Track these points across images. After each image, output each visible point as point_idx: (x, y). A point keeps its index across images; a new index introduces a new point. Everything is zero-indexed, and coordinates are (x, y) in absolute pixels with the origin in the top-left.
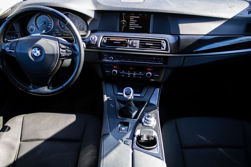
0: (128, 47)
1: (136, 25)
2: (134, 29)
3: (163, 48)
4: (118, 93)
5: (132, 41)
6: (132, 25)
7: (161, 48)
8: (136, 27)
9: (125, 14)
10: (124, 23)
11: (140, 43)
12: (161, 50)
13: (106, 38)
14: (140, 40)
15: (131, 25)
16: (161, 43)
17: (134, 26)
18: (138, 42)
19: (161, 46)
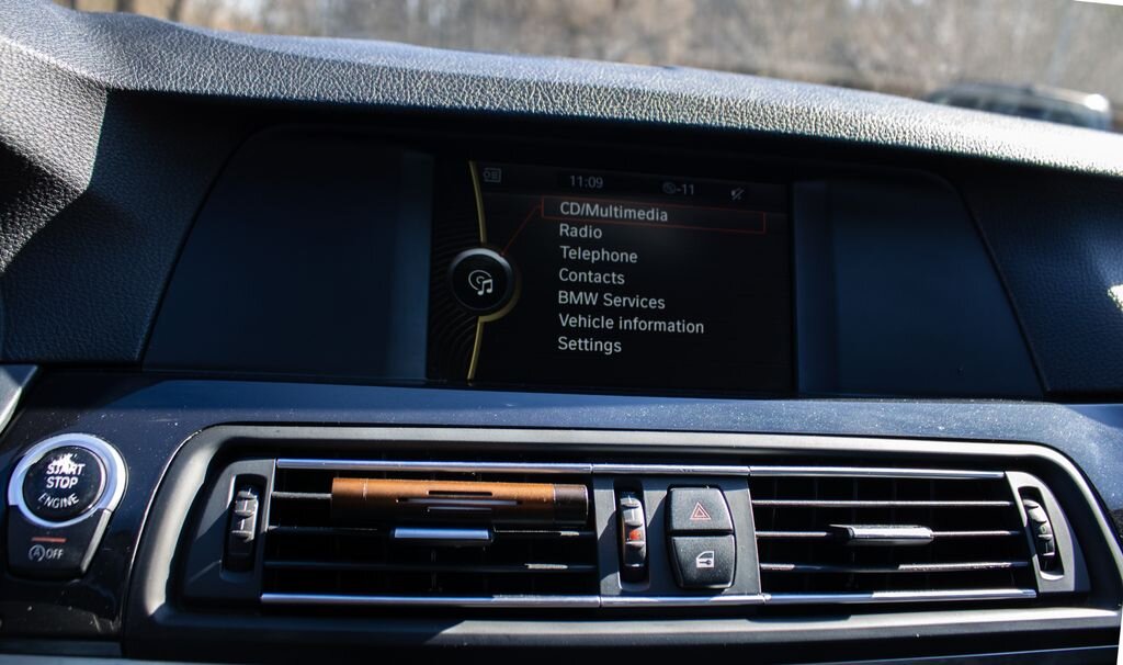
0: (612, 591)
1: (636, 302)
2: (611, 348)
3: (1054, 565)
5: (654, 497)
6: (592, 299)
7: (1026, 578)
8: (635, 323)
9: (495, 175)
10: (486, 286)
11: (762, 518)
12: (1031, 593)
13: (266, 467)
14: (759, 487)
15: (574, 310)
16: (1015, 507)
17: (614, 313)
18: (734, 509)
19: (1025, 545)
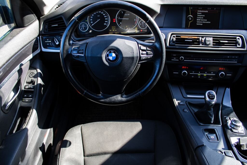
0: (201, 45)
1: (204, 20)
2: (201, 24)
3: (239, 45)
4: (188, 96)
5: (205, 38)
6: (200, 20)
7: (236, 46)
8: (204, 22)
9: (192, 8)
10: (190, 19)
11: (213, 40)
12: (236, 47)
13: (175, 35)
14: (213, 37)
15: (198, 21)
16: (236, 40)
17: (202, 21)
18: (211, 39)
19: (236, 43)
